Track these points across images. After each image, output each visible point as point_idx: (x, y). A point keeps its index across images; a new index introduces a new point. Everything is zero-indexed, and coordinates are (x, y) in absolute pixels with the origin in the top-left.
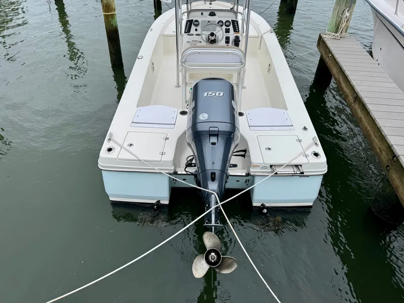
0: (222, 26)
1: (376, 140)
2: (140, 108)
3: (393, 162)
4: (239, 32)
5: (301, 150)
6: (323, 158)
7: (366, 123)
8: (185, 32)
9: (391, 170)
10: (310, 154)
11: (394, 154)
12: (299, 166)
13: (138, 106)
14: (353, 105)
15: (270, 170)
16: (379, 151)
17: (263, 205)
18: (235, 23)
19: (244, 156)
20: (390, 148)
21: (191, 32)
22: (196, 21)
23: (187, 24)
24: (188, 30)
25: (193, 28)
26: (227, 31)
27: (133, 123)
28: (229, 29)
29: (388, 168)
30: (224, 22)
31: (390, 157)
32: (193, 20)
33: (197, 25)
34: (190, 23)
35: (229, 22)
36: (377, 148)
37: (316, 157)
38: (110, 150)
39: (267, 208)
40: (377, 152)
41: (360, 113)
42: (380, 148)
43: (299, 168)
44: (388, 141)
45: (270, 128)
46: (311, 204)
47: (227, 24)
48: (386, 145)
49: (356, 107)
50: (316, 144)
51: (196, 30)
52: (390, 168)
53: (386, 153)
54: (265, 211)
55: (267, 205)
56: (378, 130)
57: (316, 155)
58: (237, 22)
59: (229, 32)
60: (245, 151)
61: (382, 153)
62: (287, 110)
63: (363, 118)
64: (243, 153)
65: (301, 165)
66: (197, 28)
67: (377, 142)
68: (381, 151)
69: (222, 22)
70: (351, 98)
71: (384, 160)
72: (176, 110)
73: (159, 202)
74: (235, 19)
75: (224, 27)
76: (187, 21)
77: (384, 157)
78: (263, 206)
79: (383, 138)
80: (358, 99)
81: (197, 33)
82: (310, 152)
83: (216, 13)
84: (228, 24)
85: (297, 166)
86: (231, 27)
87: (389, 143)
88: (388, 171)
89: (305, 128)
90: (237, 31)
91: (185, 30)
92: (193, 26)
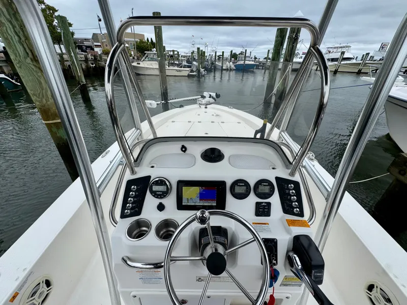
4: (301, 214)
8: (124, 215)
18: (288, 188)
21: (144, 215)
22: (161, 182)
23: (128, 191)
24: (133, 209)
25: (150, 202)
26: (263, 210)
28: (269, 204)
30: (252, 184)
32: (149, 177)
33: (161, 194)
34: (138, 188)
35: (270, 183)
47: (263, 188)
51: (161, 207)
58: (296, 183)
59: (268, 214)
66: (164, 201)
69: (246, 184)
74: (287, 177)
75: (252, 199)
76: (130, 183)
84: (266, 189)
86: (275, 200)
90: (296, 210)
91: (124, 207)
92: (149, 196)
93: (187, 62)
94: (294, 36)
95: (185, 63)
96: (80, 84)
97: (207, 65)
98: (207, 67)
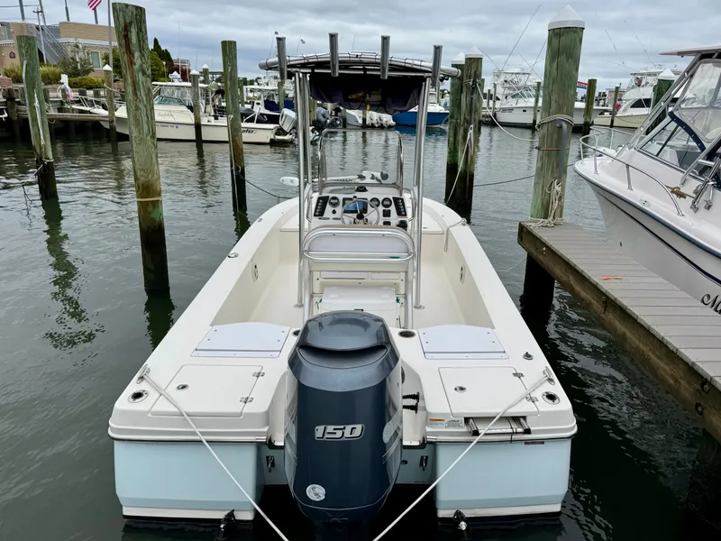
0: (378, 206)
1: (662, 365)
2: (215, 327)
3: (704, 394)
4: (405, 215)
5: (523, 392)
6: (565, 404)
7: (635, 340)
8: (315, 215)
9: (705, 411)
10: (539, 397)
11: (702, 377)
12: (522, 420)
13: (212, 325)
14: (603, 316)
15: (465, 429)
16: (672, 382)
17: (458, 513)
18: (399, 203)
19: (414, 408)
20: (691, 370)
21: (325, 216)
22: (334, 198)
23: (318, 202)
24: (320, 213)
25: (329, 208)
26: (387, 214)
27: (196, 350)
28: (389, 211)
29: (700, 409)
30: (381, 201)
31: (698, 387)
32: (328, 197)
33: (335, 205)
34: (323, 202)
35: (389, 200)
36: (667, 377)
37: (551, 402)
38: (137, 396)
39: (468, 520)
40: (670, 386)
41: (621, 327)
42: (672, 377)
43: (520, 424)
44: (683, 358)
45: (464, 356)
46: (557, 508)
47: (386, 203)
48: (682, 366)
49: (610, 317)
50: (550, 380)
51: (334, 212)
52: (703, 409)
53: (688, 382)
54: (463, 526)
55: (468, 513)
56: (661, 345)
57: (551, 397)
58: (402, 199)
59: (389, 216)
60: (416, 397)
61: (680, 384)
62: (493, 327)
63: (628, 334)
64: (412, 402)
65: (524, 418)
66: (336, 209)
67: (664, 367)
68: (676, 381)
69: (378, 200)
70: (597, 306)
71: (688, 395)
72: (286, 329)
73: (231, 514)
74: (398, 196)
75: (381, 208)
76: (319, 198)
77: (687, 389)
78: (459, 516)
79: (673, 356)
80: (610, 303)
81: (335, 216)
82: (538, 394)
83: (367, 188)
84: (388, 203)
85: (516, 419)
86: (393, 209)
87: (688, 361)
88: (701, 413)
89: (528, 356)
90: (403, 213)
91: (315, 211)
92: (328, 206)
93: (266, 107)
94: (471, 83)
95: (260, 109)
96: (42, 162)
97: (324, 116)
98: (323, 119)
